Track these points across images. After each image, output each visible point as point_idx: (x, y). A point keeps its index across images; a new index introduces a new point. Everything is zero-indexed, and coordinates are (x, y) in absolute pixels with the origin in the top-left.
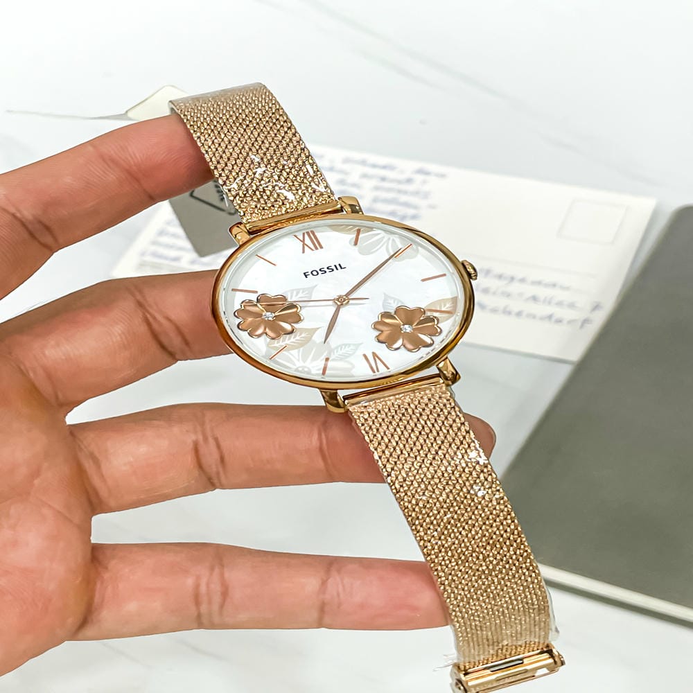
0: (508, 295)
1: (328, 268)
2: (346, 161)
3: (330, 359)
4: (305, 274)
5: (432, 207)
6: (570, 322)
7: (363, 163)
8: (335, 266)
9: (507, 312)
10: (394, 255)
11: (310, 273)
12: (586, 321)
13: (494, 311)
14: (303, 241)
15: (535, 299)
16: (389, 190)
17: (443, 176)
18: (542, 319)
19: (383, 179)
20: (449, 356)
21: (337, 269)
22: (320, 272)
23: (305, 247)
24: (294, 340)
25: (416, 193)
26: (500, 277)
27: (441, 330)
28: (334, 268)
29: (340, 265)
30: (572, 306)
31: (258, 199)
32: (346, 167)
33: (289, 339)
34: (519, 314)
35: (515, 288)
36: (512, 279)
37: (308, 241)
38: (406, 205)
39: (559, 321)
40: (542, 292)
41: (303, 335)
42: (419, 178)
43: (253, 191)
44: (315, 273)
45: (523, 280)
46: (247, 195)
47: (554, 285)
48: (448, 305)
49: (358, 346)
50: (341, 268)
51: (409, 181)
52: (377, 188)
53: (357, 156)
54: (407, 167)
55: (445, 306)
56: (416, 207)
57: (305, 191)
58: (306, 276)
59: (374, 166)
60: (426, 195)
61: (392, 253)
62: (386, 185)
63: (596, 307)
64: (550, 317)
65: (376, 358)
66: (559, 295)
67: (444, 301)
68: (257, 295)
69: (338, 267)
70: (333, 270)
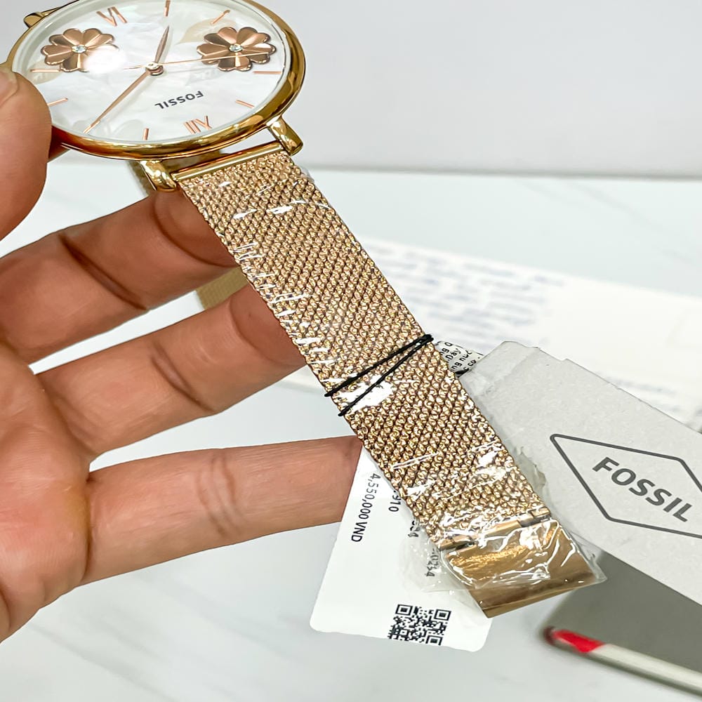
1: (176, 103)
4: (202, 95)
8: (167, 106)
11: (196, 96)
21: (165, 103)
22: (184, 98)
25: (533, 300)
28: (168, 104)
29: (162, 107)
30: (676, 410)
32: (467, 273)
38: (522, 310)
42: (537, 285)
44: (190, 97)
45: (629, 384)
51: (526, 288)
52: (495, 294)
54: (525, 274)
58: (200, 93)
66: (665, 399)
68: (253, 70)
69: (163, 105)
70: (170, 101)
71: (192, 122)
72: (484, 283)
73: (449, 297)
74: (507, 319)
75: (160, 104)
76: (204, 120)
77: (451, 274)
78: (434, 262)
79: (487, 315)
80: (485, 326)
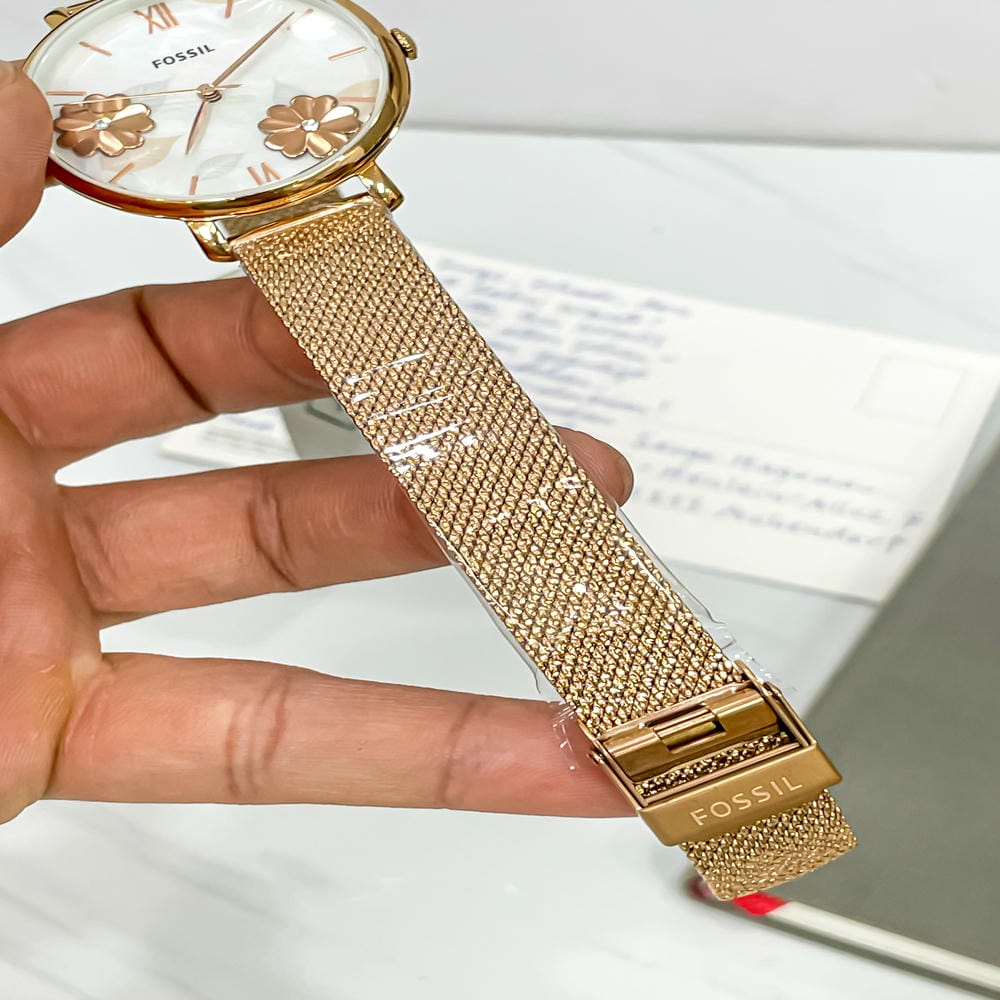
0: (778, 498)
1: (188, 52)
2: (539, 284)
3: (199, 179)
4: (154, 63)
5: (667, 359)
6: (872, 542)
7: (563, 288)
8: (199, 48)
9: (776, 524)
11: (161, 61)
12: (896, 541)
13: (756, 521)
15: (818, 504)
16: (603, 331)
17: (683, 312)
18: (829, 535)
19: (593, 314)
21: (202, 52)
22: (177, 59)
25: (643, 338)
26: (767, 469)
28: (197, 51)
29: (205, 46)
30: (875, 517)
32: (538, 294)
34: (793, 527)
35: (790, 487)
36: (785, 473)
38: (628, 354)
39: (855, 540)
40: (829, 494)
42: (649, 315)
44: (169, 60)
45: (801, 476)
47: (848, 485)
51: (633, 318)
52: (583, 328)
53: (556, 277)
54: (630, 296)
56: (640, 358)
58: (156, 66)
59: (581, 294)
60: (658, 341)
62: (596, 323)
63: (913, 520)
64: (840, 533)
66: (857, 499)
69: (204, 49)
70: (196, 54)
71: (168, 26)
72: (566, 309)
73: (508, 332)
74: (605, 368)
75: (209, 50)
76: (154, 27)
77: (512, 296)
78: (483, 274)
79: (571, 361)
80: (569, 379)
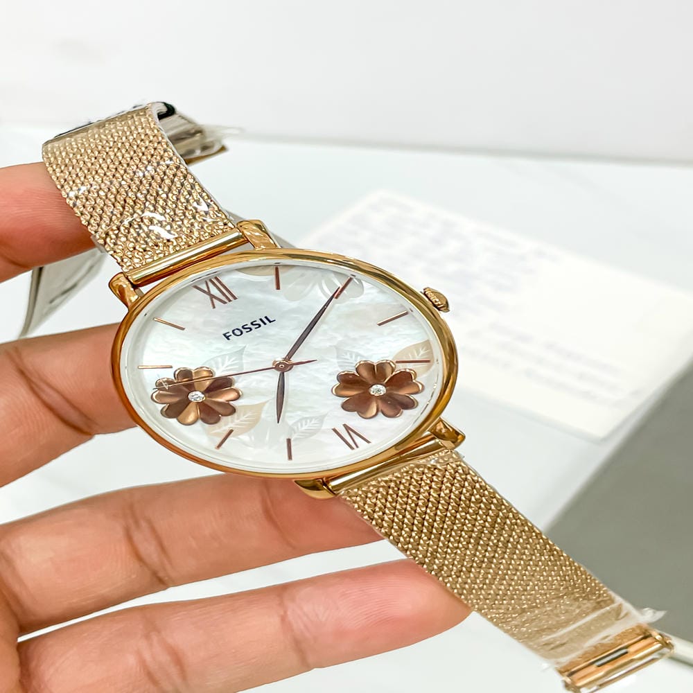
3: (292, 440)
4: (225, 335)
8: (261, 320)
10: (334, 295)
11: (231, 333)
14: (208, 293)
20: (443, 416)
21: (265, 324)
22: (244, 331)
23: (215, 300)
24: (237, 421)
27: (423, 386)
28: (259, 322)
29: (266, 317)
31: (135, 239)
33: (232, 422)
37: (214, 291)
41: (249, 414)
43: (126, 228)
44: (237, 332)
46: (120, 235)
48: (422, 352)
49: (321, 419)
50: (270, 322)
55: (418, 353)
57: (193, 221)
58: (228, 338)
61: (331, 295)
65: (350, 431)
67: (416, 347)
68: (173, 370)
69: (265, 320)
70: (260, 326)
71: (230, 301)
76: (216, 302)
